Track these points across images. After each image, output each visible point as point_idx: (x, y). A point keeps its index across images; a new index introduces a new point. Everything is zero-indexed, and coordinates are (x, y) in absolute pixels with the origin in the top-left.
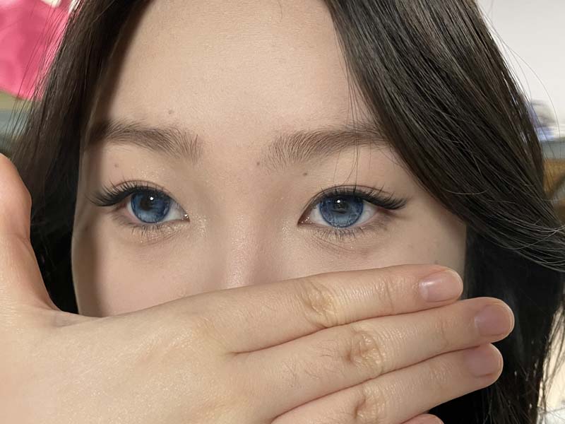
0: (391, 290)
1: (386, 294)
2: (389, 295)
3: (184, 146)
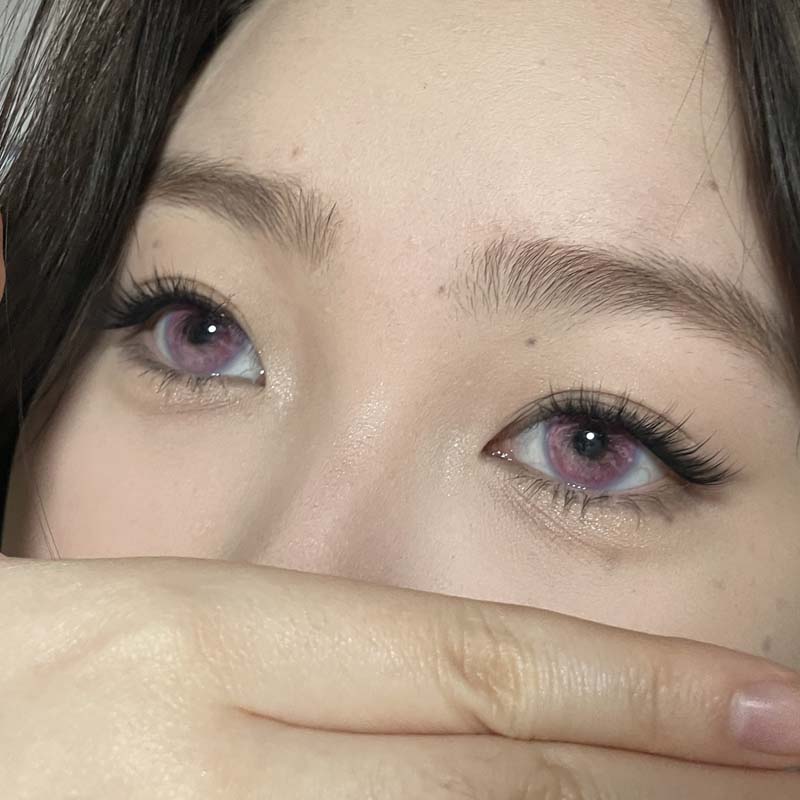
0: (663, 690)
1: (649, 696)
2: (655, 703)
3: (303, 225)
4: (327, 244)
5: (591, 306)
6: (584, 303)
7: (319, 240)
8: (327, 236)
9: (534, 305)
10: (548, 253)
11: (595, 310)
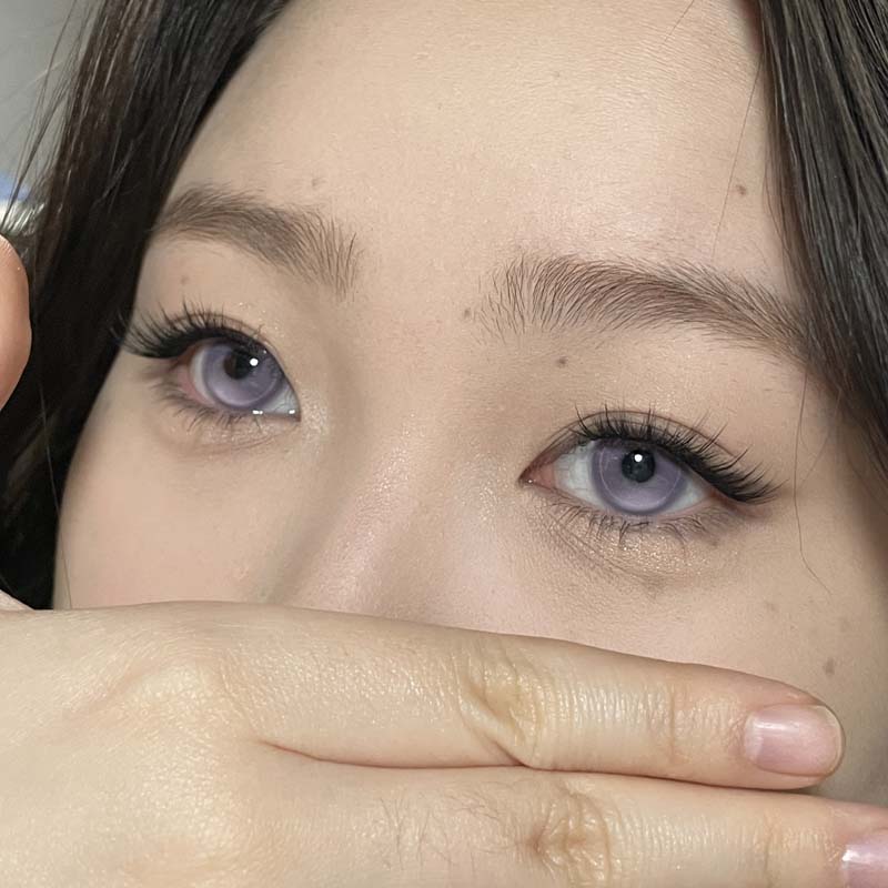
2: (673, 728)
3: (325, 256)
4: (350, 275)
5: (619, 321)
6: (611, 319)
7: (342, 271)
8: (350, 266)
9: (560, 324)
10: (569, 269)
11: (623, 326)
